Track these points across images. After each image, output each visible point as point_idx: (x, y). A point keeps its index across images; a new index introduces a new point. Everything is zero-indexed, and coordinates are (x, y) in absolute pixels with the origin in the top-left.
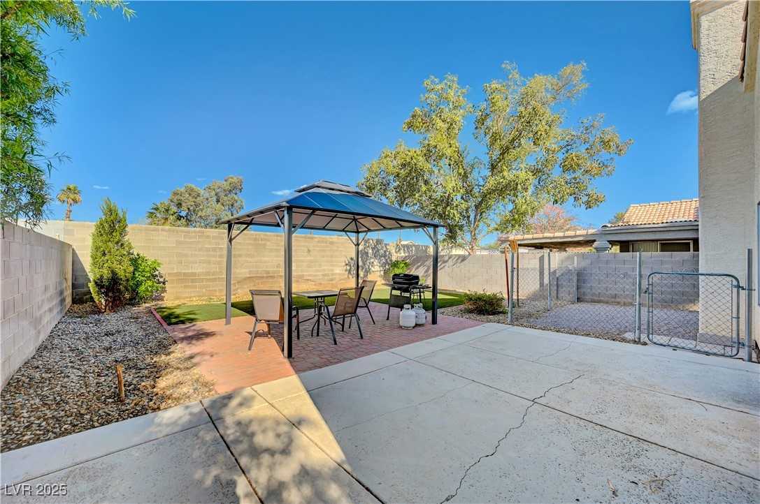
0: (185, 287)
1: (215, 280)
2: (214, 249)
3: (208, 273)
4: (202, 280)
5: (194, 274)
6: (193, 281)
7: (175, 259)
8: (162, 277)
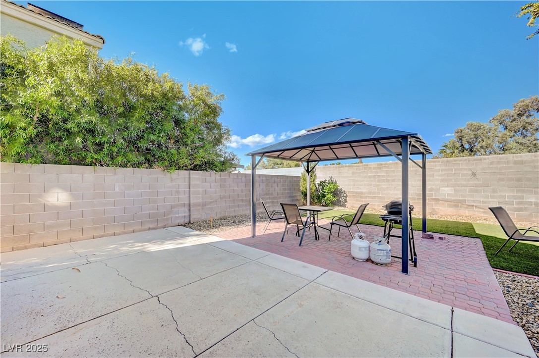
0: (357, 200)
1: (374, 197)
2: (374, 177)
3: (370, 193)
4: (366, 197)
5: (362, 193)
6: (361, 197)
7: (352, 183)
8: (345, 193)
